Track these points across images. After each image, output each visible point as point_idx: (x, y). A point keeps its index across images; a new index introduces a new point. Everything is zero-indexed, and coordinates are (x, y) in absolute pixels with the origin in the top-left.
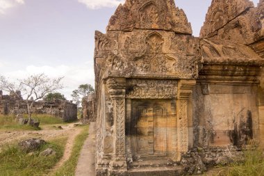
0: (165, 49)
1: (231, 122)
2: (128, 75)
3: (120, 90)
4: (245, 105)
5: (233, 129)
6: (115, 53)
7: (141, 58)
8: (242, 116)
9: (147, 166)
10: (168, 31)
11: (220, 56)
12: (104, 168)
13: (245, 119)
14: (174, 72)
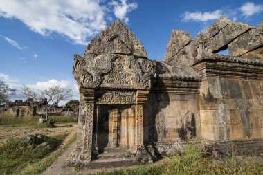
0: (125, 68)
1: (179, 122)
2: (95, 86)
3: (89, 98)
4: (189, 109)
5: (181, 127)
6: (88, 70)
7: (107, 74)
8: (188, 117)
9: (109, 157)
10: (128, 55)
11: (170, 73)
12: (74, 160)
13: (190, 120)
14: (132, 84)
